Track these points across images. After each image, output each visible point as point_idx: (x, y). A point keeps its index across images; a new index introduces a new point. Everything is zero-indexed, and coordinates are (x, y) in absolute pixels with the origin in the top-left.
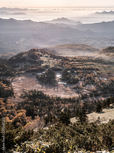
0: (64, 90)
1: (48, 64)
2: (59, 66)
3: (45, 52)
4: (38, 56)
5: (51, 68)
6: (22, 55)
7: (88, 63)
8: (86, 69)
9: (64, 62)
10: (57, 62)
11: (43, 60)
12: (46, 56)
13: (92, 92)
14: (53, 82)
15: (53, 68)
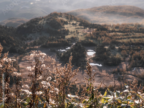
0: (98, 75)
1: (76, 36)
2: (92, 38)
3: (73, 18)
4: (62, 24)
5: (79, 41)
6: (37, 21)
7: (137, 35)
8: (133, 44)
9: (100, 33)
10: (89, 33)
11: (68, 30)
12: (73, 24)
13: (141, 78)
14: (82, 63)
15: (82, 41)
